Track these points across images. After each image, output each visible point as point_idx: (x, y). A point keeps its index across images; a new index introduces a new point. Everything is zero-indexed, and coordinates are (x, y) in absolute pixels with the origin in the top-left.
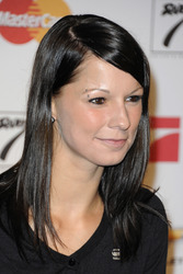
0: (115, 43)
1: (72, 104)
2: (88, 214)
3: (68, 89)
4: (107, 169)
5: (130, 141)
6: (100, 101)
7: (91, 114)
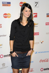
0: (29, 6)
1: (24, 11)
2: (26, 22)
3: (24, 10)
4: (28, 18)
5: (30, 15)
6: (26, 11)
7: (26, 12)
